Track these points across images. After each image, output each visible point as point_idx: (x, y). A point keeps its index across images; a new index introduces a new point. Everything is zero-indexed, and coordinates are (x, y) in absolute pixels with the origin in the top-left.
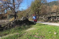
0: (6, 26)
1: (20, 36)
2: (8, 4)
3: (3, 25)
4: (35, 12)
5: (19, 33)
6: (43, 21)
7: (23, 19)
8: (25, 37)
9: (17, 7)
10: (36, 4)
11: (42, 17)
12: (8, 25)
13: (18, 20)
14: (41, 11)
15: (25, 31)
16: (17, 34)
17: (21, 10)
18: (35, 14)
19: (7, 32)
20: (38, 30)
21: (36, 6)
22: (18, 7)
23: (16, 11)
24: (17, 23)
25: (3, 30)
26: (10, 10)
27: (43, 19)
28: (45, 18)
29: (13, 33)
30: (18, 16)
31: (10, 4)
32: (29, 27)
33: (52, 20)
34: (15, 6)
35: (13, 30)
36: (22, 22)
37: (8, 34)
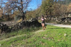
0: (14, 27)
1: (28, 38)
2: (15, 3)
3: (11, 27)
4: (47, 12)
5: (27, 35)
6: (56, 23)
7: (32, 20)
8: (33, 38)
9: (25, 7)
10: (47, 2)
11: (55, 19)
12: (16, 26)
13: (26, 21)
14: (53, 11)
15: (34, 33)
16: (25, 36)
17: (29, 11)
18: (47, 14)
19: (15, 34)
20: (48, 31)
21: (48, 5)
22: (27, 6)
23: (24, 12)
24: (25, 24)
25: (11, 31)
26: (18, 11)
27: (56, 20)
28: (58, 19)
29: (21, 34)
30: (26, 17)
31: (18, 3)
32: (38, 29)
33: (66, 22)
34: (23, 5)
35: (20, 31)
36: (30, 23)
37: (16, 35)
